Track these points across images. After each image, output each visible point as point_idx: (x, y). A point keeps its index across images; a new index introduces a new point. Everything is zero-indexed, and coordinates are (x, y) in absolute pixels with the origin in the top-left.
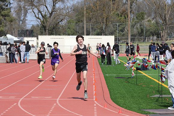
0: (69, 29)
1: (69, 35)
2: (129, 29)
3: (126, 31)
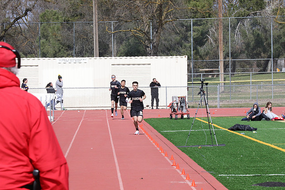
0: (43, 40)
1: (44, 55)
2: (221, 37)
3: (211, 43)
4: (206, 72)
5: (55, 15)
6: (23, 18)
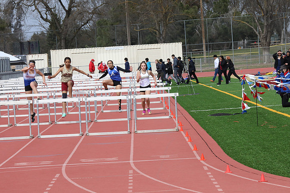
2: (203, 30)
3: (198, 34)
4: (196, 51)
5: (105, 22)
6: (87, 24)
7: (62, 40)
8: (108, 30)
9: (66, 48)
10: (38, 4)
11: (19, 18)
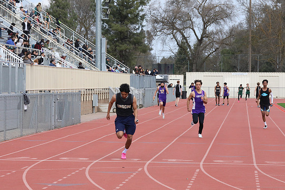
5: (228, 51)
7: (194, 65)
8: (229, 58)
9: (197, 71)
10: (176, 33)
11: (150, 43)
